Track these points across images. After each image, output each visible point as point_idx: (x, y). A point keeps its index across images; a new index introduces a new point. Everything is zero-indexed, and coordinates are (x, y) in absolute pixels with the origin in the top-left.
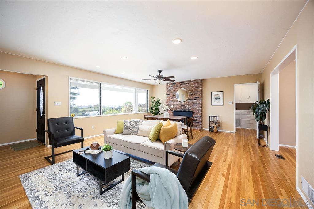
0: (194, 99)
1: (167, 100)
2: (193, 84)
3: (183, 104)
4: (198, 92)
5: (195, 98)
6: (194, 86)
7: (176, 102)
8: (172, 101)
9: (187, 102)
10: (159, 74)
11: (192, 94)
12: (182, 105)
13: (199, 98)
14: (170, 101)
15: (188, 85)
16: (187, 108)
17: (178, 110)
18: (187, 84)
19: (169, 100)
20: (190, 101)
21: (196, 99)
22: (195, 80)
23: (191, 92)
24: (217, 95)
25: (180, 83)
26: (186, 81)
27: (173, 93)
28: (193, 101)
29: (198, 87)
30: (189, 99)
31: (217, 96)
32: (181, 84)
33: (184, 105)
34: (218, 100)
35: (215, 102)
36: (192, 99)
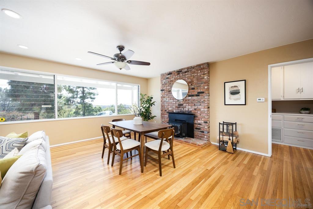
0: (197, 95)
1: (162, 98)
2: (194, 72)
3: (182, 103)
4: (202, 83)
5: (198, 93)
6: (196, 74)
7: (172, 101)
8: (167, 99)
9: (186, 100)
10: (121, 53)
11: (193, 87)
12: (180, 105)
13: (203, 93)
14: (165, 99)
15: (188, 75)
16: (187, 109)
17: (175, 111)
18: (186, 72)
19: (164, 97)
20: (190, 98)
21: (199, 95)
22: (197, 66)
23: (191, 84)
24: (235, 87)
25: (178, 72)
26: (184, 69)
27: (169, 87)
28: (195, 98)
29: (202, 76)
30: (189, 96)
31: (235, 89)
32: (178, 74)
33: (182, 105)
34: (236, 96)
35: (230, 98)
36: (193, 96)
